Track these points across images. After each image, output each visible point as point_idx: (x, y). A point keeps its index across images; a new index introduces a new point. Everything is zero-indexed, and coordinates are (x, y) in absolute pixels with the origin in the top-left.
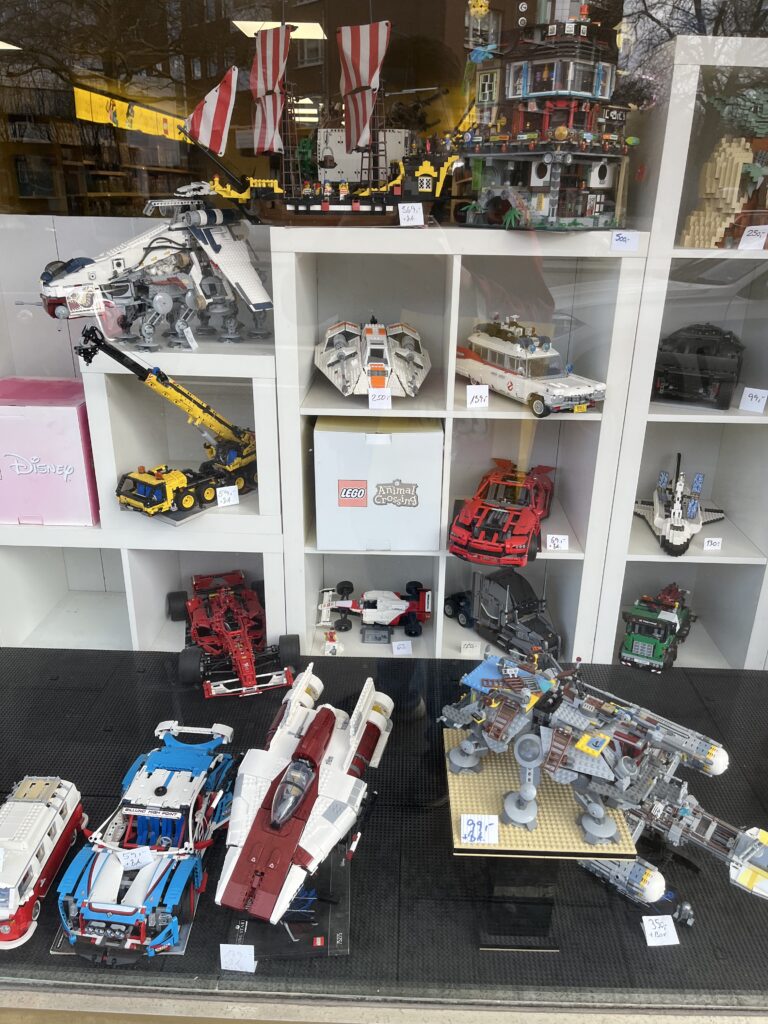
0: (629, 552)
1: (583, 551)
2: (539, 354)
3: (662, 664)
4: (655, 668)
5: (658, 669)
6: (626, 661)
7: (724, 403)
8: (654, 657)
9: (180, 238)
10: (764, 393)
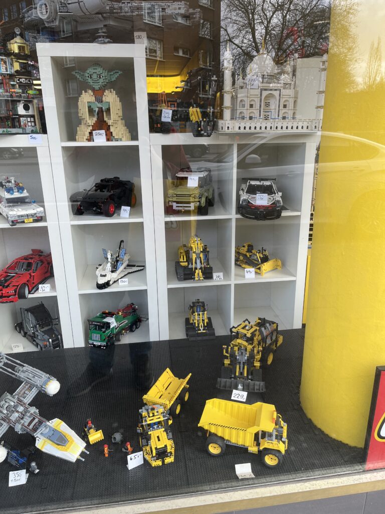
0: (79, 290)
1: (56, 291)
2: (16, 195)
3: (105, 343)
4: (102, 346)
5: (104, 346)
6: (91, 344)
7: (109, 215)
8: (102, 340)
10: (128, 208)
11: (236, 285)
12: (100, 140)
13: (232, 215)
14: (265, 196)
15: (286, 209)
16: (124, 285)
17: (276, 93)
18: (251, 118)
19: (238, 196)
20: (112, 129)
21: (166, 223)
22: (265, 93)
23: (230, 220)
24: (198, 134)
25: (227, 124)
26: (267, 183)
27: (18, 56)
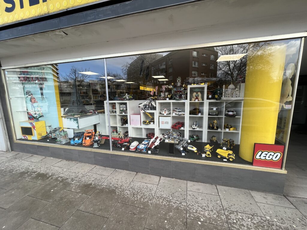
0: (189, 129)
1: (184, 129)
2: (179, 110)
7: (196, 115)
9: (149, 101)
10: (200, 114)
11: (224, 132)
12: (197, 101)
13: (224, 116)
14: (232, 113)
15: (236, 116)
16: (198, 129)
17: (235, 92)
18: (229, 97)
19: (225, 113)
20: (199, 99)
21: (208, 117)
22: (232, 92)
23: (223, 117)
24: (217, 100)
25: (223, 98)
26: (232, 110)
27: (184, 87)
